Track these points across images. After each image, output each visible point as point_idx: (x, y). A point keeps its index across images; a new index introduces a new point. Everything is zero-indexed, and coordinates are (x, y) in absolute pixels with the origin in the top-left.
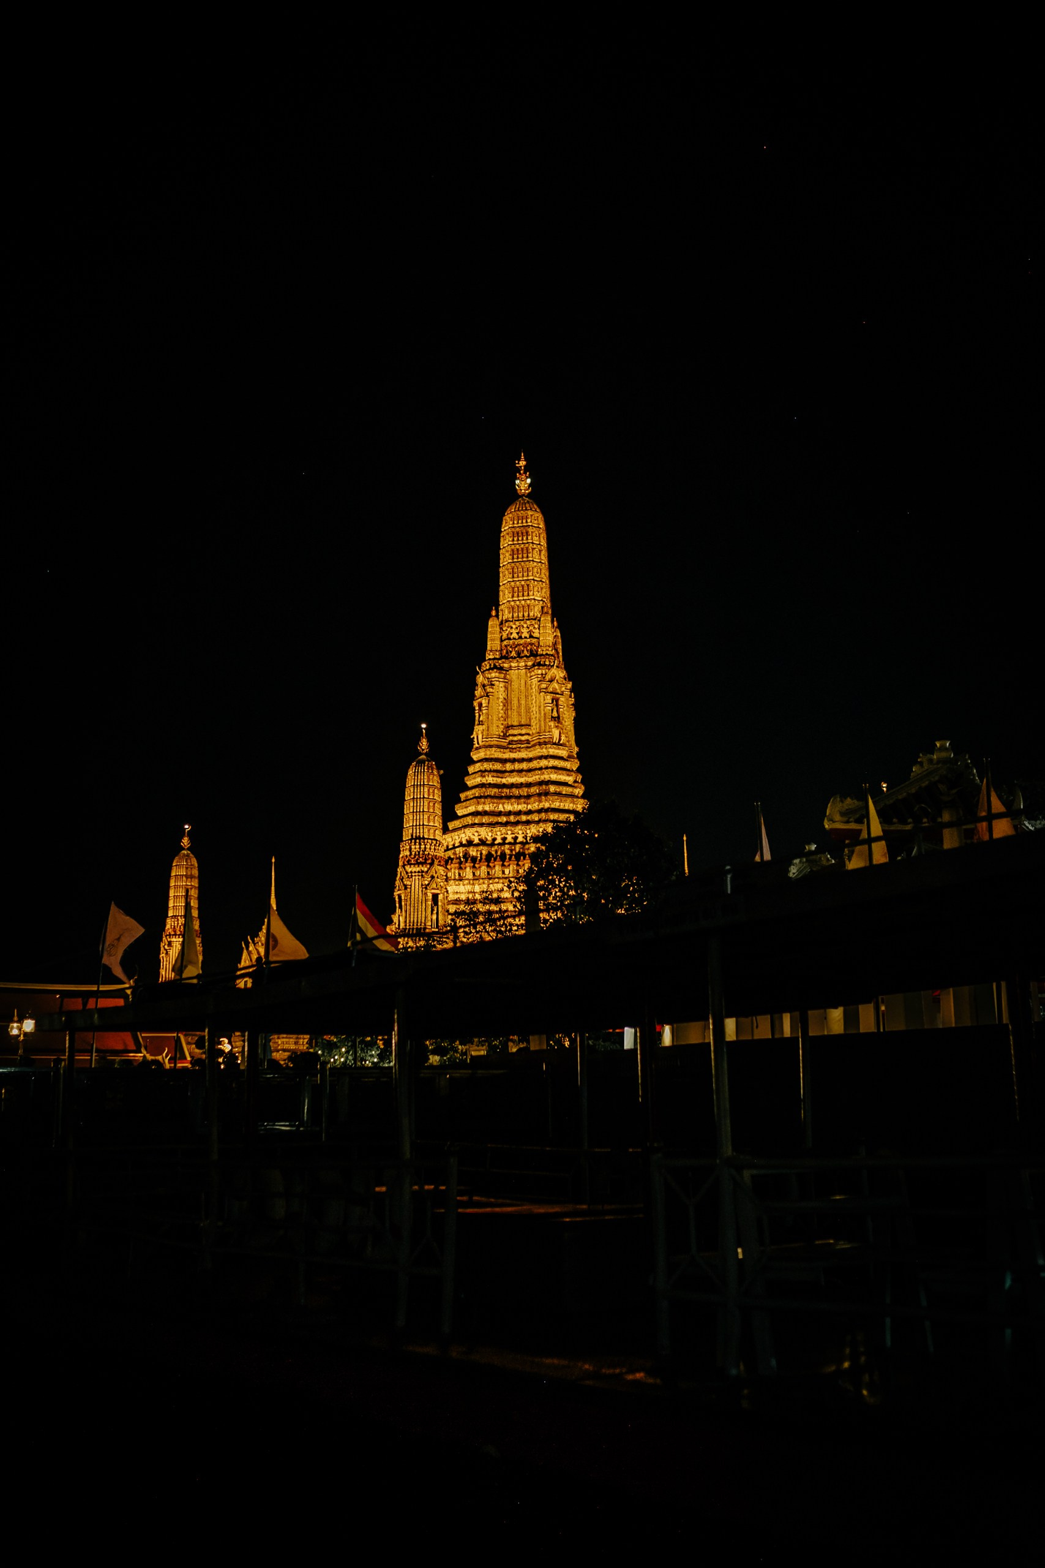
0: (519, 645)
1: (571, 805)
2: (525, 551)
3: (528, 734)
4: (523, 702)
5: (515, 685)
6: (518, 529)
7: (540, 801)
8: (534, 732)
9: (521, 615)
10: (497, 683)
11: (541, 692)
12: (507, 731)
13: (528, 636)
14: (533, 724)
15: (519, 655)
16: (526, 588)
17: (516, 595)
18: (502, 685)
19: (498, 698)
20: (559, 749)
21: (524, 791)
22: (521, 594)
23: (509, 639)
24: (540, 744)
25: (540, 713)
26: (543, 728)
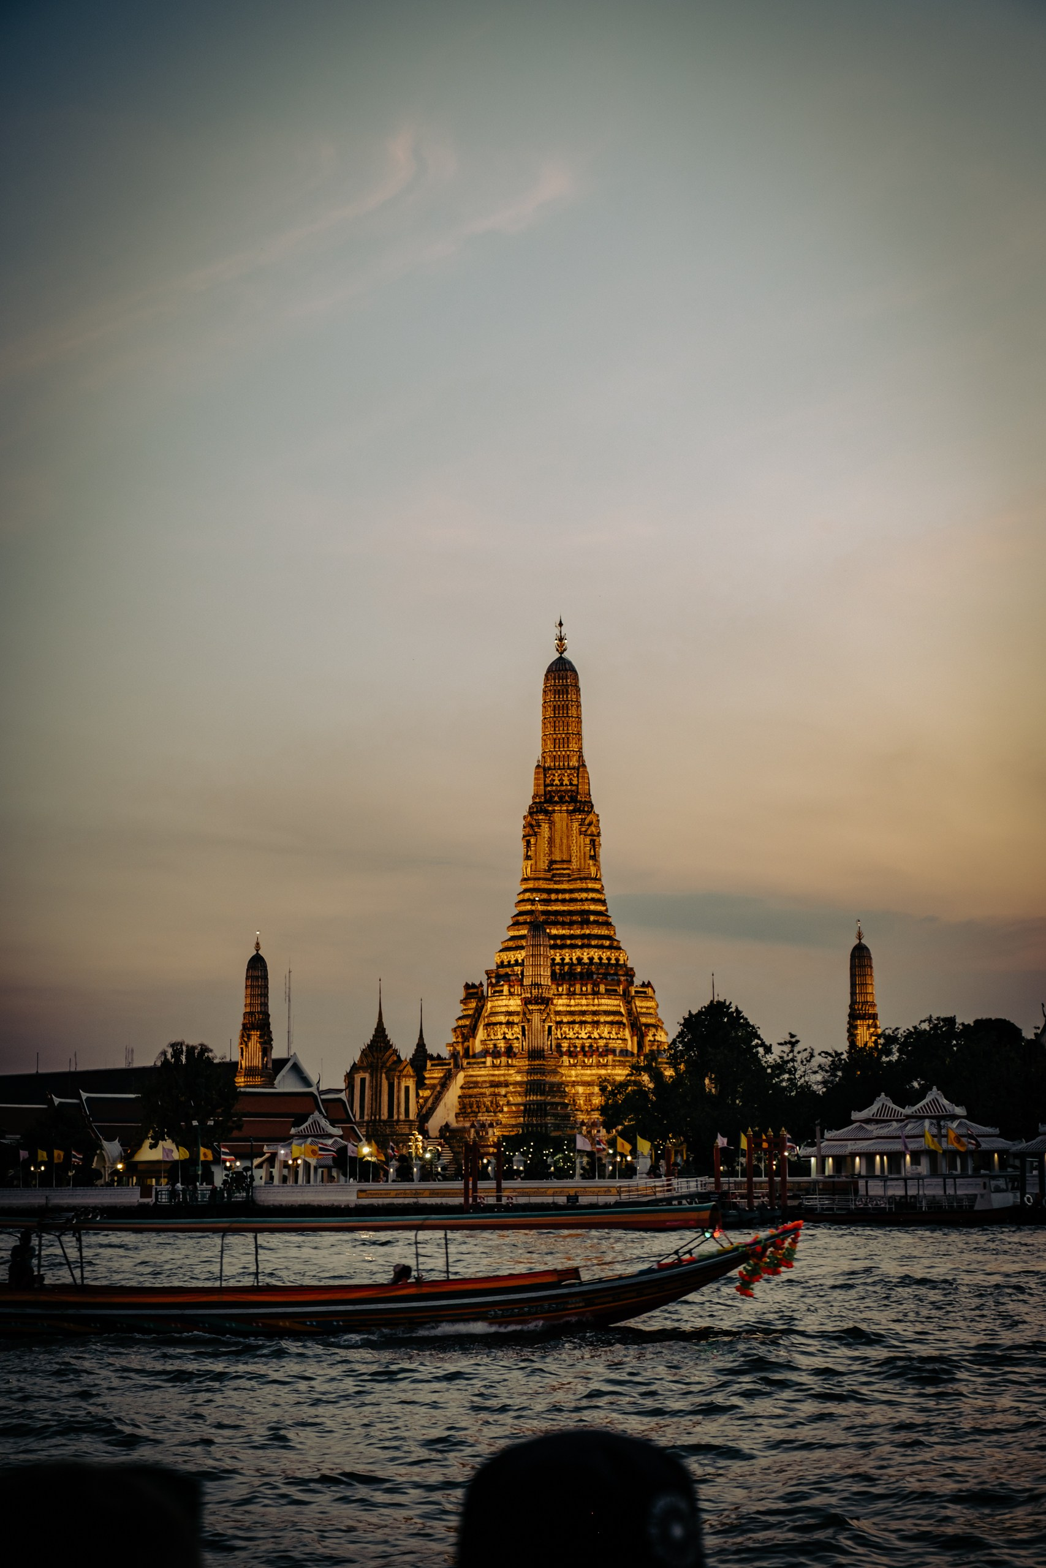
0: (560, 791)
1: (606, 932)
2: (565, 708)
3: (569, 869)
4: (565, 841)
5: (558, 826)
6: (559, 688)
7: (582, 929)
8: (575, 867)
9: (561, 764)
10: (543, 824)
11: (580, 834)
12: (551, 865)
13: (568, 784)
14: (574, 859)
15: (562, 801)
16: (566, 741)
17: (557, 746)
18: (547, 826)
19: (544, 837)
20: (595, 883)
21: (567, 919)
22: (561, 746)
23: (552, 785)
24: (581, 879)
25: (580, 852)
26: (583, 865)
